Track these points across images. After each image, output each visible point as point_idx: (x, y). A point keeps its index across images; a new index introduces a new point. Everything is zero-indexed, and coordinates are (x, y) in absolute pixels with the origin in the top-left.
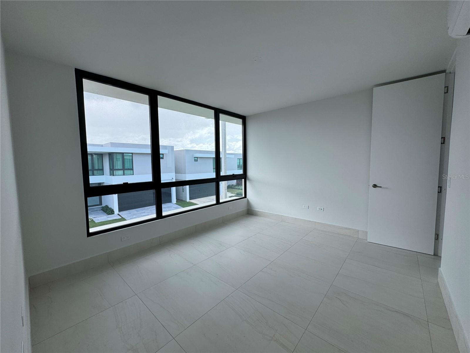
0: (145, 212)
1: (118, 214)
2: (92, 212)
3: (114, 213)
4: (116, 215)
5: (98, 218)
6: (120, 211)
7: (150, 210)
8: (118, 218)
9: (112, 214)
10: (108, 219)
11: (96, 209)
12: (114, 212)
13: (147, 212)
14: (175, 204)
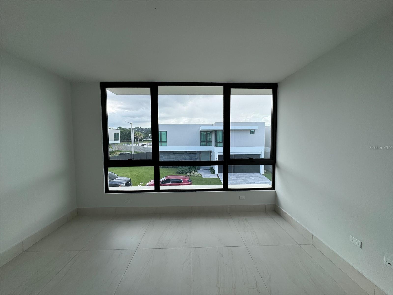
0: (235, 177)
1: (217, 175)
2: (204, 170)
3: (215, 174)
4: (215, 175)
5: (205, 175)
6: (218, 172)
7: (240, 176)
8: (216, 178)
9: (214, 174)
10: (210, 177)
11: (207, 169)
12: (215, 172)
13: (237, 177)
14: (263, 174)
